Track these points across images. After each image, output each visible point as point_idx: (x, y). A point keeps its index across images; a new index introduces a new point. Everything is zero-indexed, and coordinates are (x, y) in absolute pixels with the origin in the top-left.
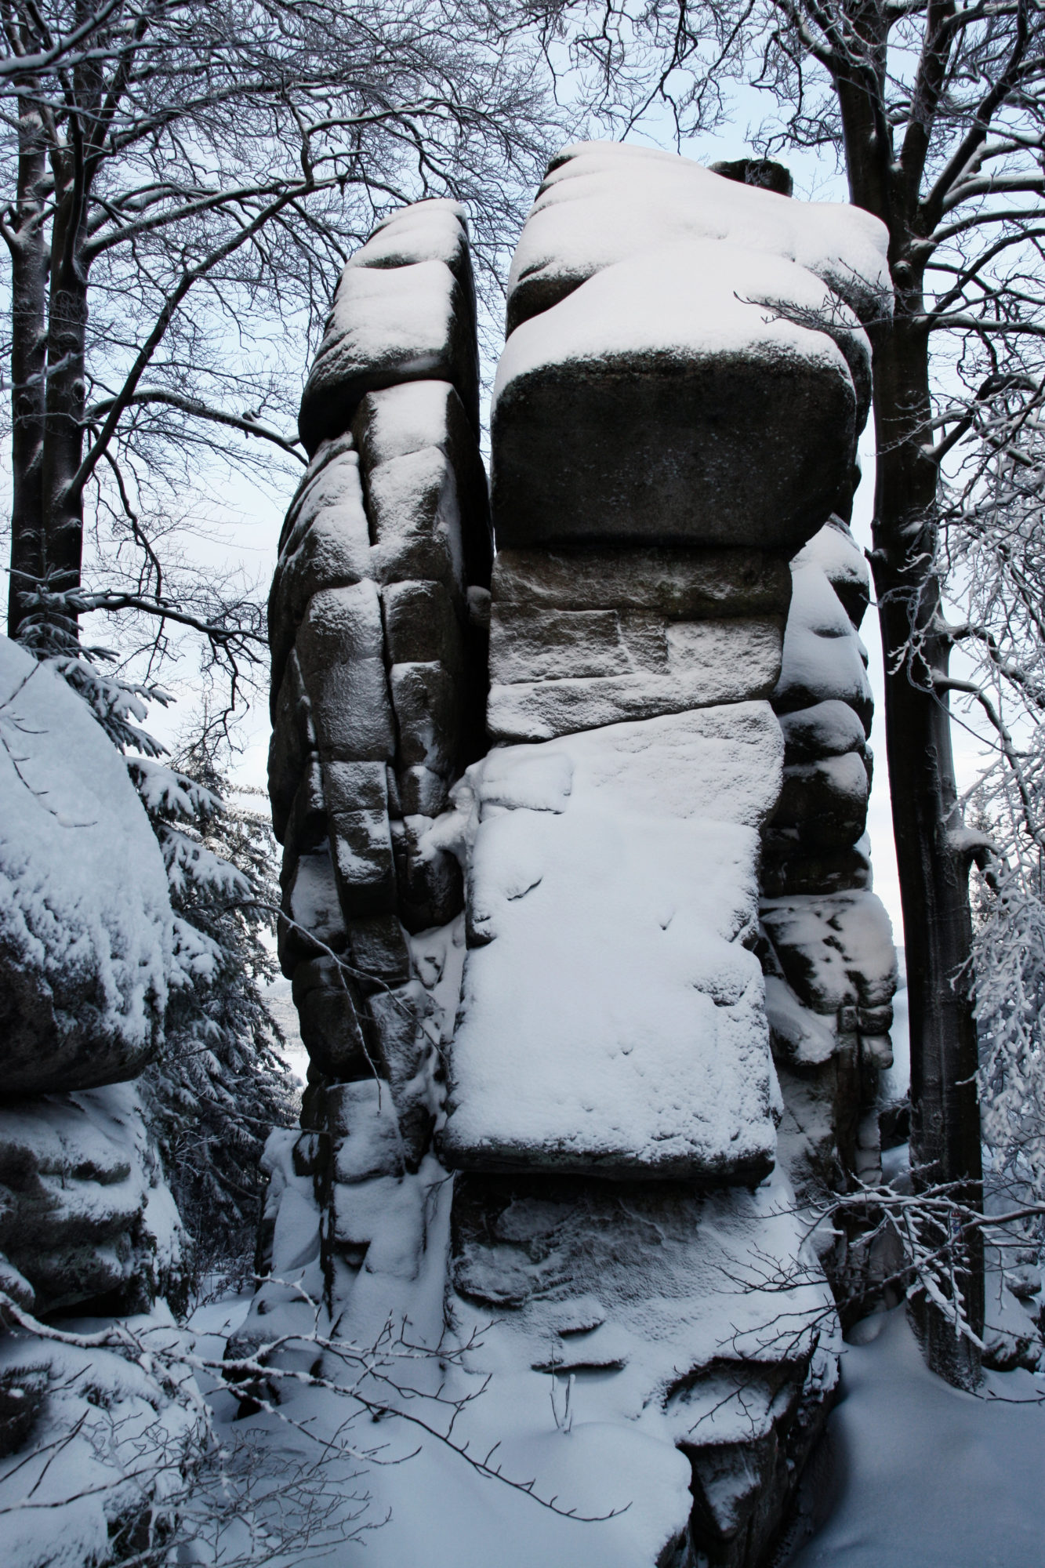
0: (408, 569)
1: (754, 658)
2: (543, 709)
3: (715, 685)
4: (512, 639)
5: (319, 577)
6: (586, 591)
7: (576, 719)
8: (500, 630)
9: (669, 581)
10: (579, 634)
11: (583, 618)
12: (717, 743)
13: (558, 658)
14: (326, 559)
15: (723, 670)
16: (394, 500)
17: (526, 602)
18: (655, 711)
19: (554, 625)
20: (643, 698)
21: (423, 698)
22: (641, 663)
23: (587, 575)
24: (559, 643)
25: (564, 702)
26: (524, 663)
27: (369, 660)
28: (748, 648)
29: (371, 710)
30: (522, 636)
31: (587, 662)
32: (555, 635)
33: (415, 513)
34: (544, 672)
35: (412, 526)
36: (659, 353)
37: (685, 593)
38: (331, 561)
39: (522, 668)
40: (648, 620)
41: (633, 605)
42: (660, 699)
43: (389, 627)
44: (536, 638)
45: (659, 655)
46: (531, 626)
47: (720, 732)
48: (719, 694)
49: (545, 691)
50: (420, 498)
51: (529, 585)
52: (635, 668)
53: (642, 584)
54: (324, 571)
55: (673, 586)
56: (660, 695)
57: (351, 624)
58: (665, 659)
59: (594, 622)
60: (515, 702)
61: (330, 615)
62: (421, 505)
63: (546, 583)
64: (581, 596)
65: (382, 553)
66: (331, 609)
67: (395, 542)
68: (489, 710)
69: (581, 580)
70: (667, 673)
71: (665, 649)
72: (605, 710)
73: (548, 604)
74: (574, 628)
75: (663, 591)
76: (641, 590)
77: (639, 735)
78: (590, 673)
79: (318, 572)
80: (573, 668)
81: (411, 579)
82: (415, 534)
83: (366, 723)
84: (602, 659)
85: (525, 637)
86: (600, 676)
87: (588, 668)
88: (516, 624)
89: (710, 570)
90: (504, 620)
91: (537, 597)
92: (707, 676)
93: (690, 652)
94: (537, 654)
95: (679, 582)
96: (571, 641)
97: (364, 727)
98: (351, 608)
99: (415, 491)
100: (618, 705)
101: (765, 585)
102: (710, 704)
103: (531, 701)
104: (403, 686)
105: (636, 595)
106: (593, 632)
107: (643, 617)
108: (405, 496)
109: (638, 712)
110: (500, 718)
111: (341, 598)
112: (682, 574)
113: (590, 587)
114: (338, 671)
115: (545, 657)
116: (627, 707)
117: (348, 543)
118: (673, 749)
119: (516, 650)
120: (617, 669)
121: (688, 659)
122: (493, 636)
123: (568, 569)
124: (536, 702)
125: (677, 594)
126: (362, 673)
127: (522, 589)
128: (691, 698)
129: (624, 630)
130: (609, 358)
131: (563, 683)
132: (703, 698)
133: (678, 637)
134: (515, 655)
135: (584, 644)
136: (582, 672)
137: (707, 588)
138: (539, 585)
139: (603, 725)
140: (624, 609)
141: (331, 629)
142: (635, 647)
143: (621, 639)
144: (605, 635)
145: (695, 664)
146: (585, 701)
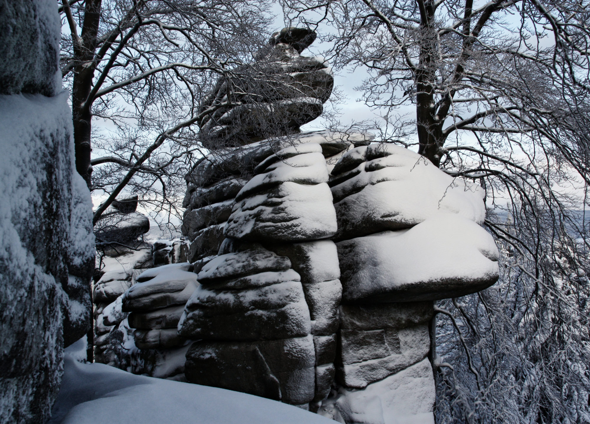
0: (328, 332)
1: (424, 341)
2: (364, 374)
3: (415, 356)
4: (349, 344)
5: (289, 333)
6: (374, 322)
7: (375, 377)
8: (345, 341)
9: (401, 317)
10: (372, 341)
11: (374, 334)
12: (418, 380)
13: (366, 351)
14: (293, 326)
15: (416, 348)
16: (322, 302)
17: (354, 329)
18: (399, 370)
19: (364, 338)
20: (396, 365)
21: (329, 381)
22: (392, 350)
23: (374, 316)
24: (366, 345)
25: (370, 370)
26: (354, 354)
27: (311, 369)
28: (421, 338)
29: (309, 387)
30: (353, 343)
31: (377, 352)
32: (364, 342)
33: (332, 309)
34: (362, 358)
35: (331, 315)
36: (459, 279)
37: (406, 321)
38: (295, 327)
39: (354, 357)
40: (393, 332)
41: (389, 327)
42: (400, 365)
43: (318, 354)
44: (358, 344)
45: (397, 346)
46: (356, 339)
47: (418, 375)
48: (416, 359)
49: (364, 366)
50: (334, 303)
51: (354, 322)
52: (391, 352)
53: (392, 318)
54: (292, 332)
55: (402, 318)
56: (400, 363)
57: (304, 355)
58: (399, 347)
59: (377, 335)
60: (354, 373)
61: (295, 350)
62: (334, 305)
63: (360, 320)
64: (372, 325)
65: (317, 325)
66: (295, 348)
67: (322, 321)
68: (346, 377)
69: (372, 318)
70: (400, 353)
71: (399, 343)
72: (384, 372)
73: (361, 329)
74: (370, 338)
75: (399, 321)
76: (392, 321)
77: (396, 381)
78: (377, 357)
79: (289, 331)
80: (371, 355)
81: (328, 335)
82: (332, 318)
83: (306, 392)
84: (380, 351)
85: (354, 343)
86: (381, 358)
87: (377, 355)
88: (351, 338)
89: (413, 311)
90: (346, 337)
91: (358, 326)
92: (412, 352)
93: (406, 343)
94: (358, 350)
95: (403, 317)
96: (369, 344)
97: (305, 393)
98: (305, 348)
99: (332, 299)
100: (388, 369)
101: (428, 314)
102: (415, 363)
103: (359, 371)
104: (323, 377)
105: (390, 323)
106: (377, 339)
107: (391, 331)
108: (327, 301)
109: (393, 371)
110: (351, 380)
111: (299, 342)
112: (404, 313)
113: (375, 320)
114: (297, 372)
115: (361, 351)
116: (390, 370)
117: (303, 320)
118: (406, 385)
119: (351, 349)
120: (386, 354)
121: (406, 346)
122: (343, 344)
123: (367, 313)
124: (362, 372)
125: (403, 322)
126: (307, 374)
127: (353, 324)
128: (409, 362)
129: (386, 337)
130: (442, 280)
131: (370, 362)
132: (412, 362)
133: (401, 337)
134: (351, 351)
135: (374, 344)
136: (375, 357)
137: (412, 318)
138: (358, 321)
139: (384, 378)
140: (386, 328)
141: (295, 356)
142: (390, 344)
143: (385, 341)
144: (380, 340)
145: (408, 347)
146: (377, 369)
